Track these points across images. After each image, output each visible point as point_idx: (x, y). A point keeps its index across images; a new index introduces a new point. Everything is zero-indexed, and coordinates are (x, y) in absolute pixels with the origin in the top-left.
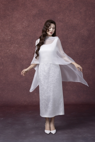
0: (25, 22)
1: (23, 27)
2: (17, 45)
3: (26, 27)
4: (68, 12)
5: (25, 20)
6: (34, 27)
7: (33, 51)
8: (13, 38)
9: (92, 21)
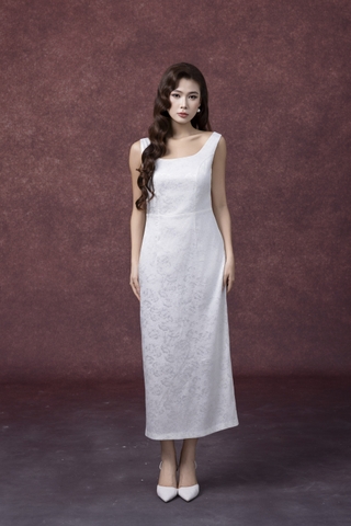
0: (89, 75)
1: (81, 95)
2: (57, 161)
3: (91, 95)
4: (245, 40)
5: (89, 66)
6: (121, 93)
7: (116, 182)
8: (43, 135)
9: (334, 74)
